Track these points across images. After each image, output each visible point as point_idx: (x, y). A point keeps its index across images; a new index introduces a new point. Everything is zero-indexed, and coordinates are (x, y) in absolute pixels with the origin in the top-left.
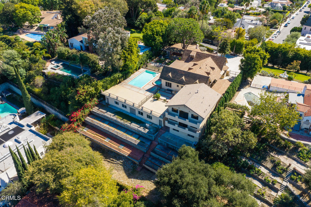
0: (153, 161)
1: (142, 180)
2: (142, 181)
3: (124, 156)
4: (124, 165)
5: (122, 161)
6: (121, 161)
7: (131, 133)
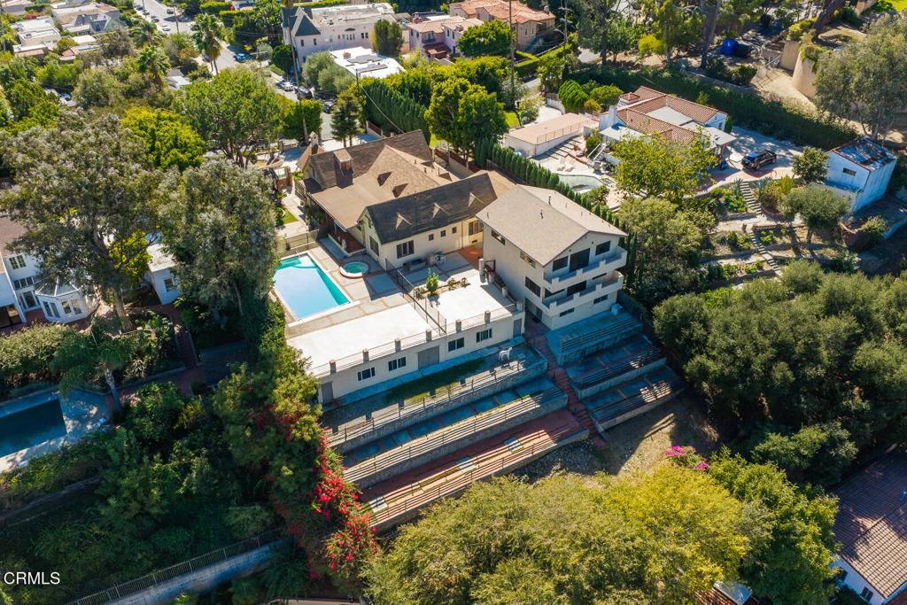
0: (600, 403)
1: (634, 451)
2: (637, 452)
3: (549, 453)
4: (570, 467)
5: (558, 467)
6: (555, 468)
7: (490, 404)
